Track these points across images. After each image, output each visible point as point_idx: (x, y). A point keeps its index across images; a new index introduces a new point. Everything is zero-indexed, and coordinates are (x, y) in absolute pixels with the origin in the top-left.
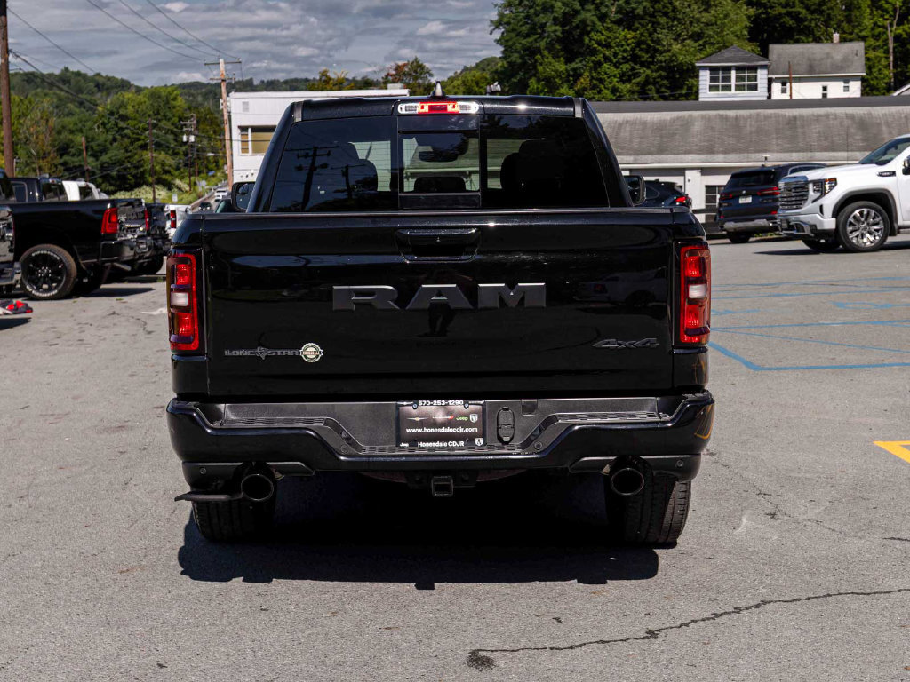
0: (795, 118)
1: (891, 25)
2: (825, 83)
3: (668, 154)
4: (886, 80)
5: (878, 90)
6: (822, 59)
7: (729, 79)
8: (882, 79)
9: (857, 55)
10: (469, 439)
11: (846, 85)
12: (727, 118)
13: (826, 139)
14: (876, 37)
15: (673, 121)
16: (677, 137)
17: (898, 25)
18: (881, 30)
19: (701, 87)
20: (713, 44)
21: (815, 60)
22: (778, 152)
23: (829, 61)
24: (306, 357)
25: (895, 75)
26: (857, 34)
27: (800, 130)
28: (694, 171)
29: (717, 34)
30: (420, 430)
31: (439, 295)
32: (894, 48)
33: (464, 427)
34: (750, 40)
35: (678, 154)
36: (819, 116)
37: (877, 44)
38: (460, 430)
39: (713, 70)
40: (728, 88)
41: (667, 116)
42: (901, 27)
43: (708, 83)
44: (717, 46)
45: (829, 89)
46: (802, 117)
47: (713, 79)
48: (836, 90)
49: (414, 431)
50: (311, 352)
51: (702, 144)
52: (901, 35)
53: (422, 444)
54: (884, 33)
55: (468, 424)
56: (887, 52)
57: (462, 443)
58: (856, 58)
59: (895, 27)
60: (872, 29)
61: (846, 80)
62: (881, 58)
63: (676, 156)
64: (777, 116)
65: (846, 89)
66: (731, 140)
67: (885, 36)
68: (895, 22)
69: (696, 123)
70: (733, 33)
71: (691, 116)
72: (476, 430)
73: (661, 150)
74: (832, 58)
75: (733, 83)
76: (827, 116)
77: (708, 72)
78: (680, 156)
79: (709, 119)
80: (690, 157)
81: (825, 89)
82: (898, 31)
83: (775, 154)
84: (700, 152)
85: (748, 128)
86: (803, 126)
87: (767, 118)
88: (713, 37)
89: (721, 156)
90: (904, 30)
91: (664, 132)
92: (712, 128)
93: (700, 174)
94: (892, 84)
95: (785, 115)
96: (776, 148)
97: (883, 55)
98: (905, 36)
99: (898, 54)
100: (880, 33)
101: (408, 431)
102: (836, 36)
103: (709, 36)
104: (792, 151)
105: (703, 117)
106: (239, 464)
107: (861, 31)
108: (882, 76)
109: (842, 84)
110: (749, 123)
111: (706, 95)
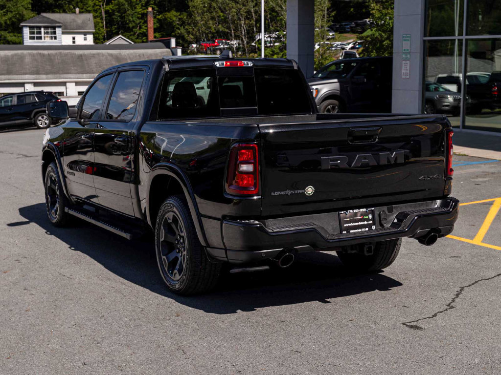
0: (81, 55)
1: (103, 5)
2: (74, 36)
3: (13, 75)
4: (103, 34)
5: (99, 40)
6: (71, 22)
7: (40, 33)
8: (101, 34)
9: (89, 20)
10: (369, 226)
11: (85, 37)
12: (43, 55)
13: (100, 67)
14: (96, 11)
15: (13, 56)
16: (17, 65)
17: (106, 5)
18: (98, 7)
19: (24, 37)
20: (11, 12)
21: (67, 23)
22: (75, 74)
23: (75, 23)
24: (307, 193)
25: (107, 32)
26: (86, 9)
27: (85, 62)
28: (30, 85)
29: (14, 6)
30: (350, 225)
31: (365, 159)
32: (106, 17)
33: (367, 221)
34: (32, 10)
35: (19, 74)
36: (94, 54)
37: (97, 15)
38: (366, 223)
39: (31, 27)
40: (40, 38)
41: (9, 53)
42: (108, 6)
43: (29, 35)
44: (14, 13)
45: (76, 38)
46: (85, 55)
47: (31, 33)
48: (80, 40)
49: (347, 225)
50: (310, 190)
51: (32, 69)
52: (109, 11)
53: (351, 231)
54: (99, 9)
55: (368, 220)
56: (102, 19)
57: (367, 229)
58: (89, 22)
59: (105, 6)
60: (93, 7)
61: (85, 34)
62: (99, 23)
63: (18, 76)
64: (72, 54)
65: (85, 39)
66: (49, 67)
67: (100, 11)
68: (105, 3)
69: (27, 57)
70: (22, 6)
71: (23, 53)
72: (371, 222)
73: (9, 72)
74: (76, 21)
75: (43, 35)
76: (98, 54)
77: (28, 29)
78: (20, 76)
79: (33, 55)
80: (27, 76)
81: (74, 38)
82: (107, 8)
83: (74, 75)
84: (32, 73)
85: (57, 61)
86: (86, 60)
87: (66, 55)
88: (11, 8)
89: (44, 76)
90: (110, 8)
91: (9, 62)
92: (36, 60)
93: (33, 86)
94: (106, 37)
95: (76, 54)
96: (73, 71)
97: (100, 21)
98: (110, 11)
99: (107, 21)
100: (97, 9)
101: (345, 225)
102: (77, 10)
103: (9, 7)
104: (83, 73)
105: (30, 54)
106: (282, 249)
107: (87, 7)
108: (101, 32)
109: (82, 36)
110: (56, 58)
111: (28, 42)
